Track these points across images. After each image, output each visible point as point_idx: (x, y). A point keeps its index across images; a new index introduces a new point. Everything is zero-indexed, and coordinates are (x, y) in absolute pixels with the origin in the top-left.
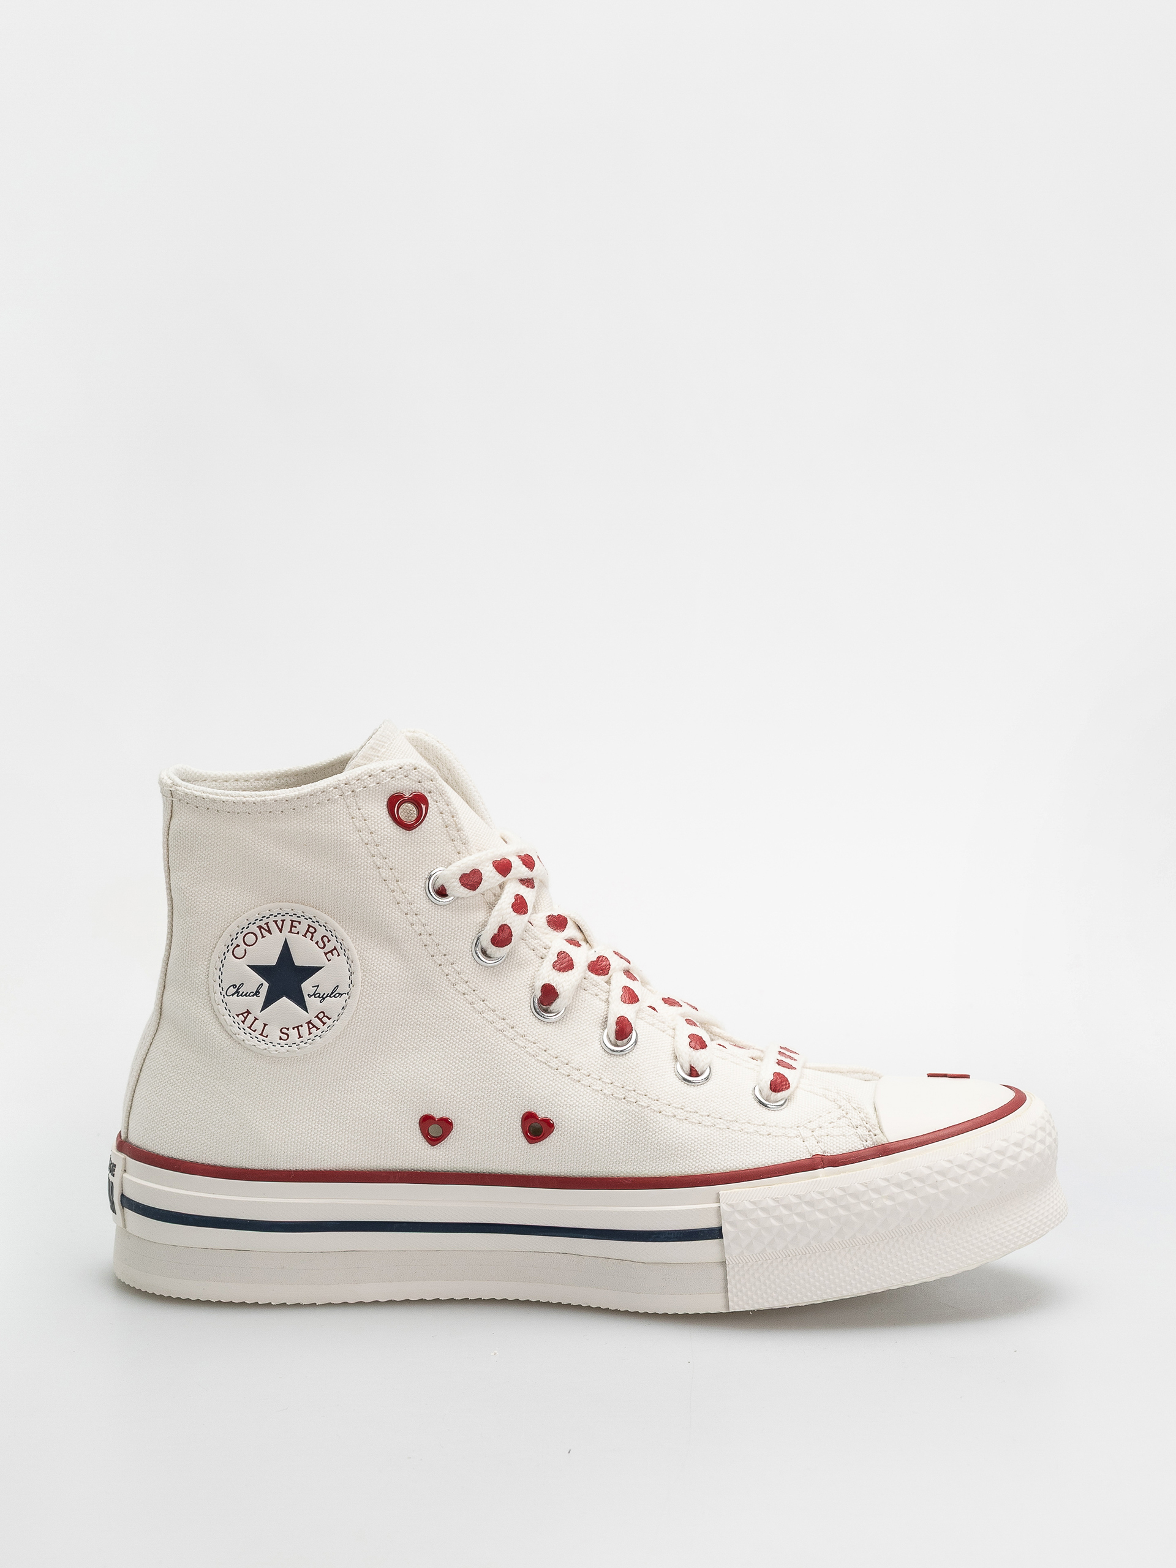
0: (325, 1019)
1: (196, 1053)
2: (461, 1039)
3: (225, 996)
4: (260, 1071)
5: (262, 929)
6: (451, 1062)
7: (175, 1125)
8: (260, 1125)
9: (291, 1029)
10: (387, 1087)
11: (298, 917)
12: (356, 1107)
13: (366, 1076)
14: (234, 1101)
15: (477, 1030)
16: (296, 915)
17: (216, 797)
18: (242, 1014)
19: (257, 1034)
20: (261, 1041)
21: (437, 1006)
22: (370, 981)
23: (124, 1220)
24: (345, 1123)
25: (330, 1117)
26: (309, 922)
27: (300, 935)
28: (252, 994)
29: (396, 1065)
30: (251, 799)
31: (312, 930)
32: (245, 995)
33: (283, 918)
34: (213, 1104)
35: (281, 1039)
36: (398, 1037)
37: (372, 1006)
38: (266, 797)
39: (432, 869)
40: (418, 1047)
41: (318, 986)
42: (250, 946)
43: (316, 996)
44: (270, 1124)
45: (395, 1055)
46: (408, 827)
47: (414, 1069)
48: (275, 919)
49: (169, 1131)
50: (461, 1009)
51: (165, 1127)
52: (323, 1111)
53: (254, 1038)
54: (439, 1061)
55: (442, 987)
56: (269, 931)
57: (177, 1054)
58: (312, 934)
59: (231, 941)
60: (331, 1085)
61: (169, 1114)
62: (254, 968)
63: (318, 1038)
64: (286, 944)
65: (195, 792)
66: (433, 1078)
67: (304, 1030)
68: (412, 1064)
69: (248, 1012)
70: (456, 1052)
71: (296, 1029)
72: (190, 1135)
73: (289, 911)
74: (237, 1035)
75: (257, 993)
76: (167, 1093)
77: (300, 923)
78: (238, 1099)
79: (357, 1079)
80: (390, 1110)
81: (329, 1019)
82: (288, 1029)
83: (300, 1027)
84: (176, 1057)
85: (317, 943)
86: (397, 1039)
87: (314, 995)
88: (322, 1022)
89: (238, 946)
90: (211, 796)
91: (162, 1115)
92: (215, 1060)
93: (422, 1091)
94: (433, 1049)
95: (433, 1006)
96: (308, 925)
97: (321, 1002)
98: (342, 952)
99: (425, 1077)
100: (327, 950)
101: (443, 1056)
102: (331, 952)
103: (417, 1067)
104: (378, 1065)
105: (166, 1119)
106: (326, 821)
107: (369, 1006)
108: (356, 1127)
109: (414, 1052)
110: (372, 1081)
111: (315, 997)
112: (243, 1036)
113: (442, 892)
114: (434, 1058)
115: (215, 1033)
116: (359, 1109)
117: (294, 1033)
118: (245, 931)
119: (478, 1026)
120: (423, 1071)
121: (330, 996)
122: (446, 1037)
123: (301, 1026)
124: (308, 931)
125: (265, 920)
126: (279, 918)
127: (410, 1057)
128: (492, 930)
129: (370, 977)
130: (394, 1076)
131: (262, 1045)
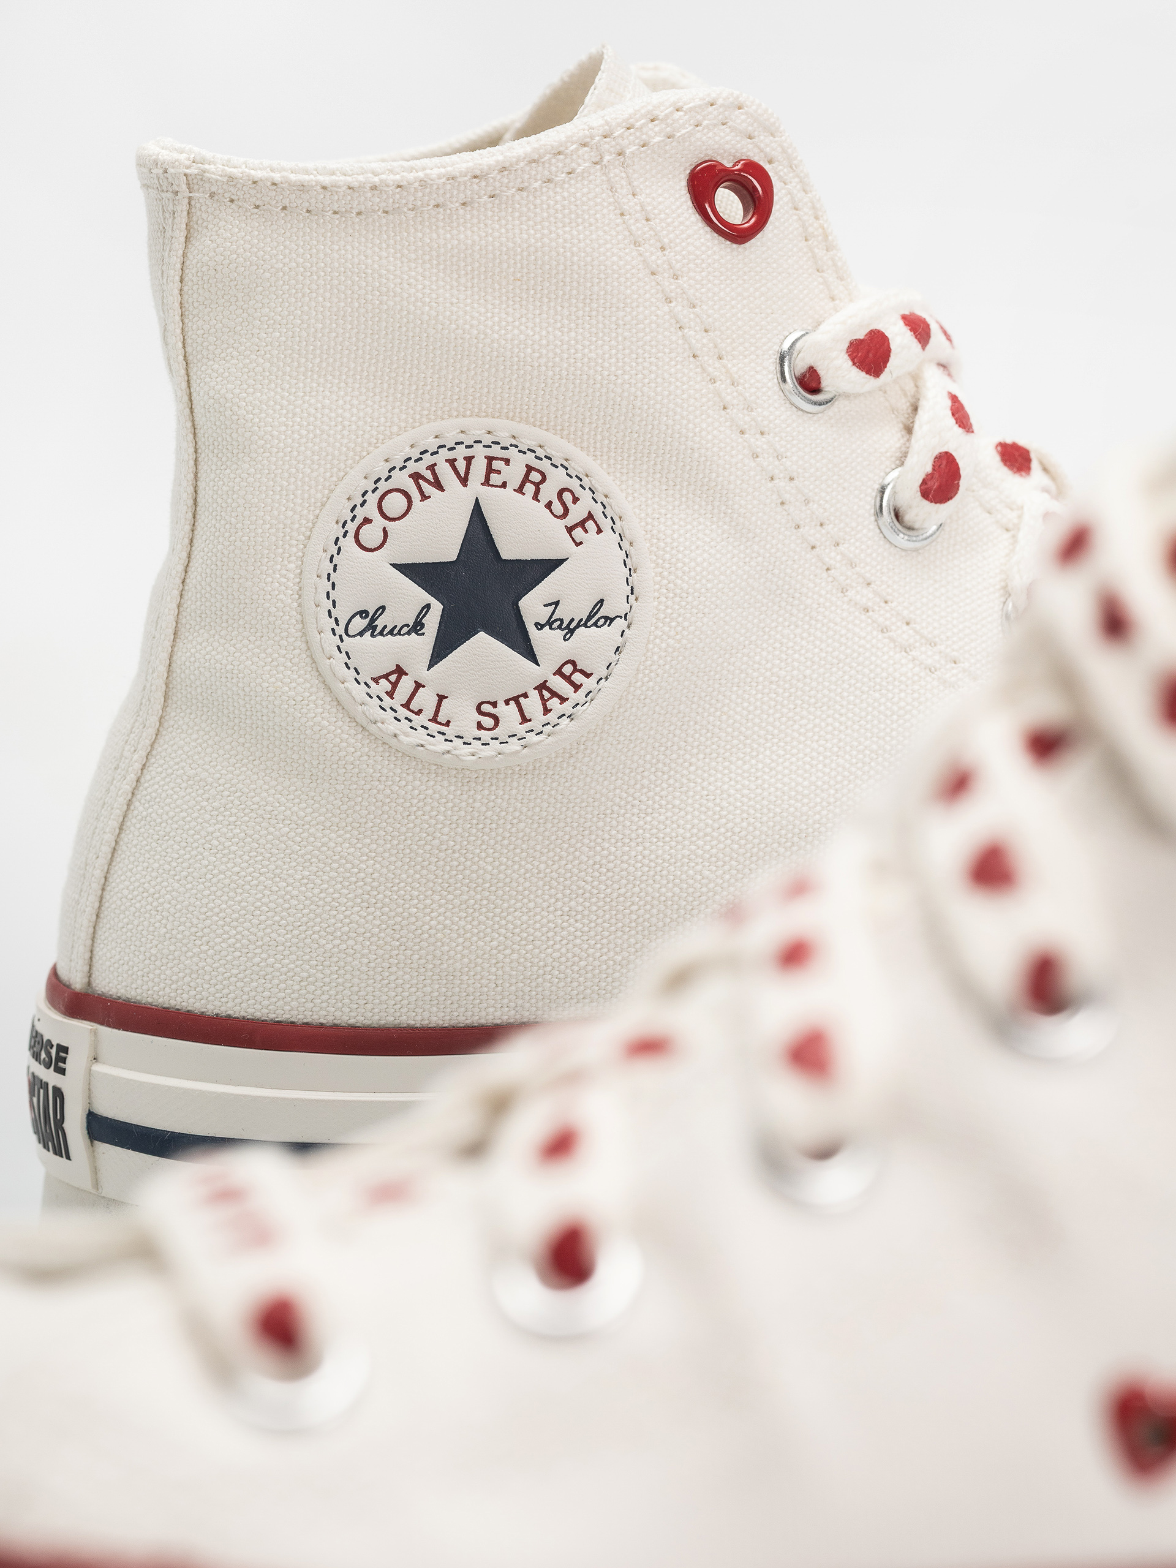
0: (578, 678)
1: (274, 775)
2: (870, 709)
3: (345, 637)
4: (436, 804)
5: (421, 482)
6: (854, 761)
7: (232, 940)
8: (440, 926)
9: (501, 704)
10: (716, 825)
11: (502, 448)
12: (652, 873)
13: (668, 803)
14: (376, 875)
15: (903, 687)
16: (498, 443)
17: (307, 177)
18: (386, 676)
19: (423, 719)
20: (436, 734)
21: (812, 638)
22: (671, 585)
23: (95, 1171)
24: (627, 911)
25: (594, 900)
26: (530, 458)
27: (509, 489)
28: (405, 630)
29: (733, 775)
30: (392, 177)
31: (535, 477)
32: (391, 633)
33: (469, 452)
34: (325, 886)
35: (480, 726)
36: (731, 712)
37: (679, 641)
38: (428, 171)
39: (786, 333)
40: (776, 732)
41: (557, 603)
42: (394, 520)
43: (555, 625)
44: (462, 923)
45: (728, 754)
46: (738, 235)
47: (773, 780)
48: (451, 455)
49: (217, 957)
50: (862, 642)
51: (204, 948)
52: (579, 888)
53: (419, 728)
54: (827, 761)
55: (821, 596)
56: (438, 485)
57: (221, 781)
58: (537, 485)
59: (352, 511)
60: (594, 828)
61: (215, 918)
62: (407, 569)
63: (565, 721)
64: (477, 510)
65: (253, 172)
66: (818, 800)
67: (533, 704)
68: (767, 770)
69: (400, 672)
70: (862, 740)
71: (512, 703)
72: (271, 960)
73: (479, 434)
74: (379, 724)
75: (417, 627)
76: (204, 870)
77: (507, 462)
78: (385, 871)
79: (650, 810)
80: (727, 877)
81: (588, 675)
82: (494, 704)
83: (522, 700)
84: (221, 788)
85: (549, 505)
86: (729, 717)
87: (549, 623)
88: (572, 684)
89: (367, 521)
90: (293, 177)
91: (195, 921)
92: (326, 785)
93: (797, 830)
94: (810, 734)
95: (802, 639)
96: (527, 466)
97: (565, 640)
98: (606, 524)
99: (799, 797)
100: (571, 520)
101: (835, 749)
102: (582, 524)
103: (780, 776)
104: (692, 777)
105: (206, 931)
106: (567, 220)
107: (671, 641)
108: (654, 920)
109: (768, 745)
110: (682, 813)
111: (551, 628)
112: (393, 727)
113: (810, 383)
114: (814, 754)
115: (325, 723)
116: (658, 877)
117: (508, 714)
118: (383, 486)
119: (903, 679)
120: (793, 784)
121: (585, 625)
122: (838, 707)
123: (525, 695)
124: (526, 479)
125: (428, 459)
126: (461, 453)
127: (761, 757)
128: (921, 465)
129: (672, 577)
130: (731, 799)
131: (439, 745)
